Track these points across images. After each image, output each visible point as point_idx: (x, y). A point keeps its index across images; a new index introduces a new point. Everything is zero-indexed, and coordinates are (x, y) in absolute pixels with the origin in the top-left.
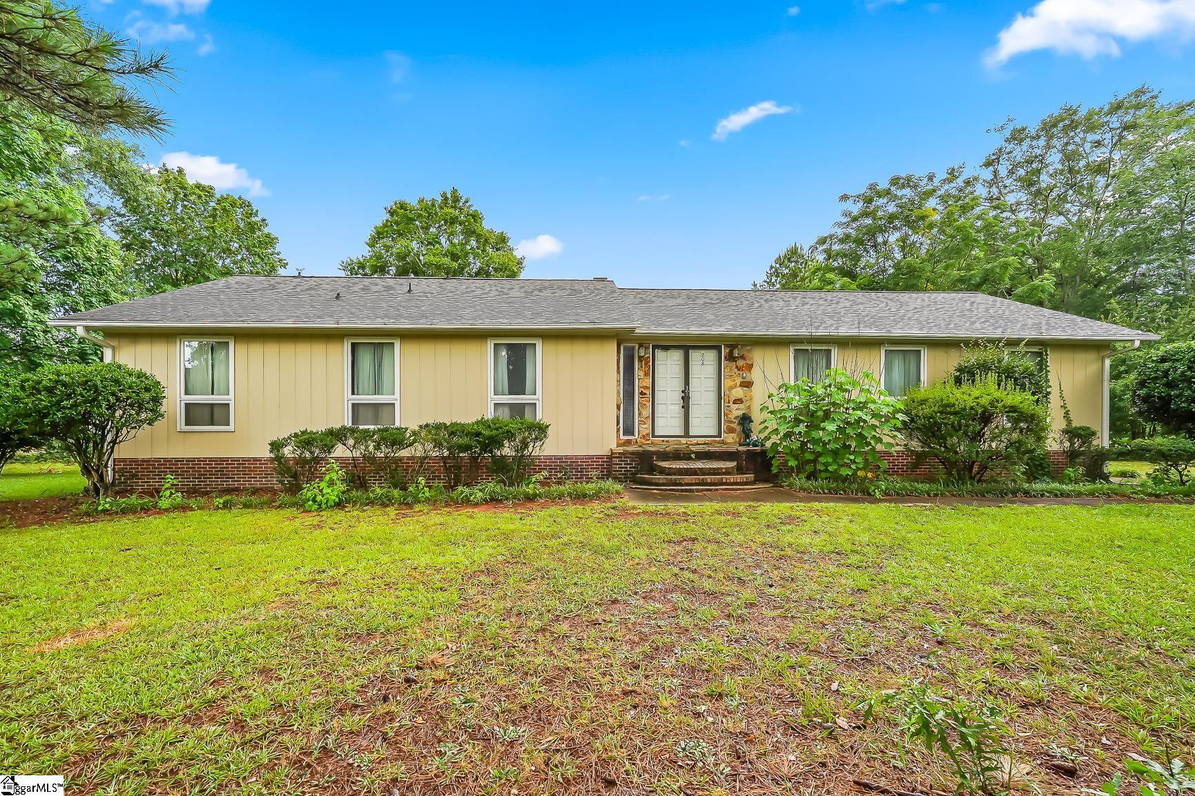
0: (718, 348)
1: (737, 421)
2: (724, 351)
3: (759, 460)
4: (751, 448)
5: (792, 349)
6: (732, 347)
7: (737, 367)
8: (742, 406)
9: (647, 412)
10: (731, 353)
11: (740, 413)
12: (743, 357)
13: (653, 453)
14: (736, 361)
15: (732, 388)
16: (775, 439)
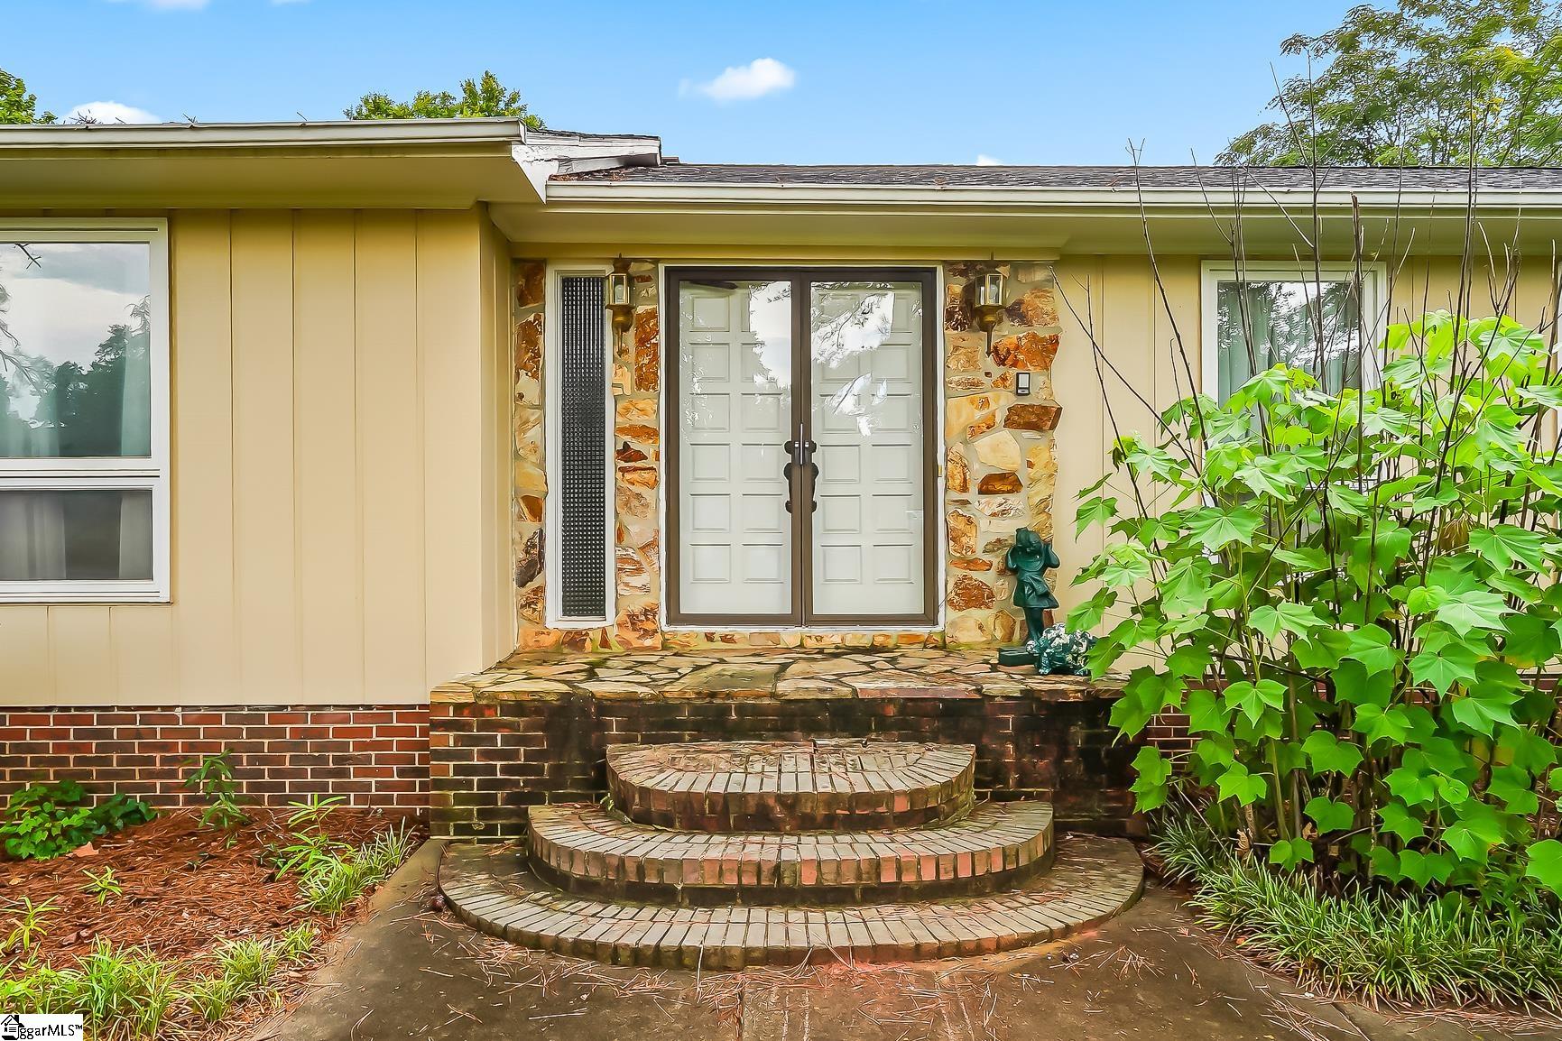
0: (919, 278)
1: (996, 560)
2: (947, 290)
3: (1078, 734)
4: (1043, 684)
5: (1210, 283)
6: (974, 272)
7: (994, 351)
8: (1014, 500)
9: (647, 525)
10: (970, 292)
11: (1007, 529)
12: (1016, 312)
13: (607, 706)
14: (987, 328)
15: (975, 431)
16: (1144, 654)
